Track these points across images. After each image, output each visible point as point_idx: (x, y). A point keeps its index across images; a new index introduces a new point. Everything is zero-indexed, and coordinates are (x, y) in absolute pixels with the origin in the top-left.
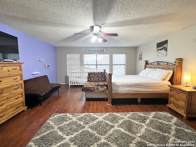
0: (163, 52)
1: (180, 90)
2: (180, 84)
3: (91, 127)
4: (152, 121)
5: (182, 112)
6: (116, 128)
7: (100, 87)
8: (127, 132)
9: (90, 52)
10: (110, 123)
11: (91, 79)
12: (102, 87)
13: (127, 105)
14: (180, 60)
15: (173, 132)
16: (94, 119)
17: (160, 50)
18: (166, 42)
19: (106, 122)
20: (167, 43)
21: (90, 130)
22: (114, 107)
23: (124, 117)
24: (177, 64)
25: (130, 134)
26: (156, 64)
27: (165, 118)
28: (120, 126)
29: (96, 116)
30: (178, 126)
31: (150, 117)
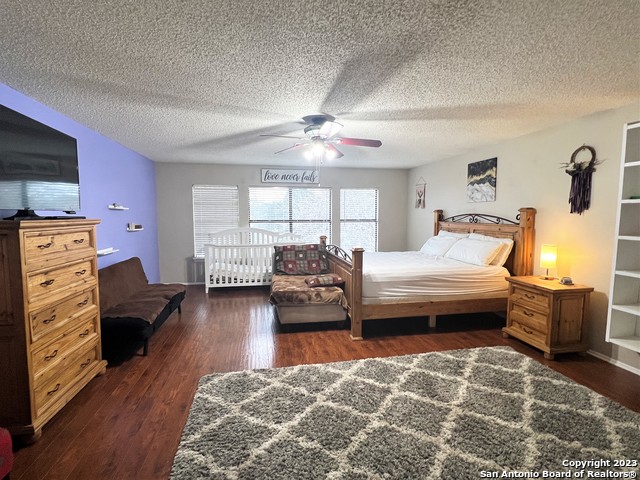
0: (486, 187)
1: (535, 287)
2: (532, 274)
3: (332, 398)
4: (477, 371)
5: (541, 343)
6: (396, 393)
7: (323, 289)
8: (427, 400)
9: (271, 180)
10: (377, 384)
11: (286, 266)
12: (331, 288)
13: (401, 337)
14: (531, 213)
15: (529, 389)
16: (331, 378)
17: (479, 182)
18: (493, 163)
19: (367, 381)
20: (496, 166)
21: (330, 404)
22: (370, 343)
23: (406, 367)
24: (522, 223)
25: (435, 402)
26: (467, 220)
27: (505, 359)
28: (405, 387)
29: (332, 370)
30: (536, 375)
31: (469, 360)
